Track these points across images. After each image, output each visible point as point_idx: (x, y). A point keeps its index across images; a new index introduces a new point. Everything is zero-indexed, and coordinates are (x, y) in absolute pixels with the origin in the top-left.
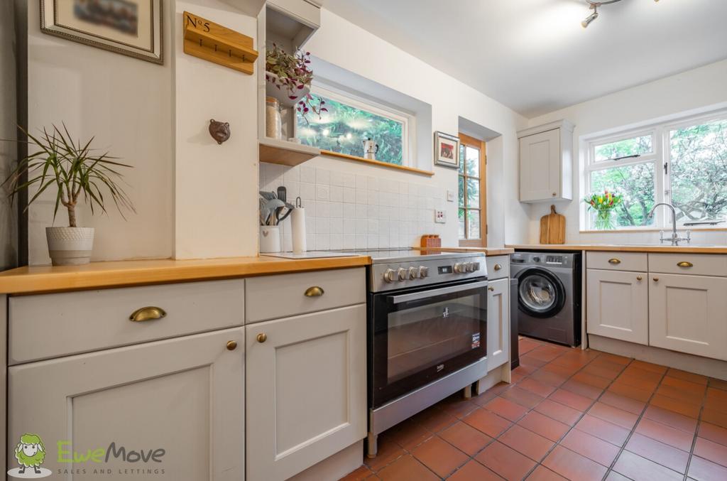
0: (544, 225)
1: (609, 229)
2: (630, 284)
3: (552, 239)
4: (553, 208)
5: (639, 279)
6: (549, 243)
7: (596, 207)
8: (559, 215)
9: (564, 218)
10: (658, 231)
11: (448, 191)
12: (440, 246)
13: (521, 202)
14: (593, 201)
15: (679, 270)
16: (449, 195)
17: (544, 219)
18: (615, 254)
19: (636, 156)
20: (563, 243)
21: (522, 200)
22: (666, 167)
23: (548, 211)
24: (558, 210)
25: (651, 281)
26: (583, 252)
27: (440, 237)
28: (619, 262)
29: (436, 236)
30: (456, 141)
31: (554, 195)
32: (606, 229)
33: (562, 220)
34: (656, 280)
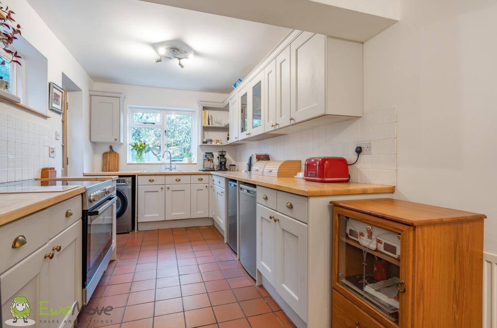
0: (105, 159)
1: (142, 163)
2: (157, 191)
3: (110, 167)
4: (111, 147)
5: (162, 188)
6: (109, 171)
7: (136, 150)
8: (115, 153)
9: (118, 154)
10: (164, 164)
11: (56, 132)
12: (56, 177)
13: (90, 142)
14: (135, 146)
15: (176, 182)
16: (57, 135)
17: (105, 155)
18: (151, 176)
19: (154, 124)
20: (118, 171)
21: (92, 140)
22: (165, 132)
23: (107, 149)
24: (114, 149)
25: (166, 189)
26: (137, 176)
27: (55, 169)
28: (153, 181)
29: (53, 169)
30: (62, 93)
31: (116, 140)
32: (141, 162)
33: (117, 155)
34: (168, 188)
